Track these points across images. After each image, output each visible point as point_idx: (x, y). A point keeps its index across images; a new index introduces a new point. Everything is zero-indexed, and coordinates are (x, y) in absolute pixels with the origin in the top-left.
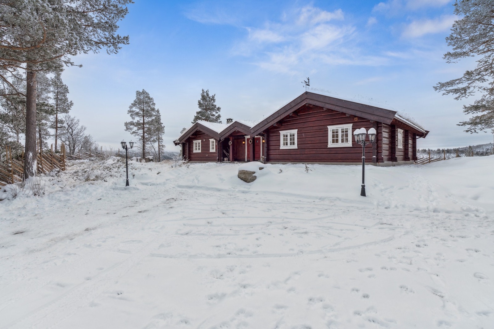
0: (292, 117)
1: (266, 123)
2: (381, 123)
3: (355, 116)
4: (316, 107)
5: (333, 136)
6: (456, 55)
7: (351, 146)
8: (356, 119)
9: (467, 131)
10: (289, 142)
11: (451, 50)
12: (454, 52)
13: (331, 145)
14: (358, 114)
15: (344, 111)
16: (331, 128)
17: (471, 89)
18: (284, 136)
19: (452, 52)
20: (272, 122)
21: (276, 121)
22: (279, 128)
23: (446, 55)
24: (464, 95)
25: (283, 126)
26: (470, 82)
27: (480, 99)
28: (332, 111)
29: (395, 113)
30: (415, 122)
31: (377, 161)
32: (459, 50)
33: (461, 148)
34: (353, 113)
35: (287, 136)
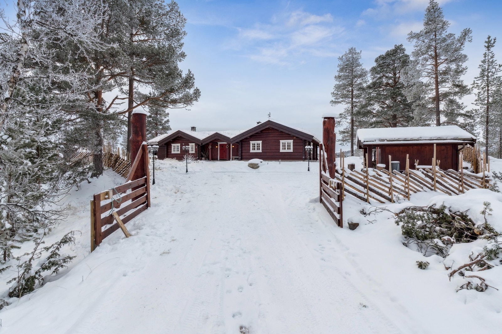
0: (259, 133)
1: (242, 136)
2: (306, 141)
3: (295, 136)
4: (273, 129)
5: (283, 146)
6: (335, 102)
7: (292, 152)
8: (295, 138)
9: (340, 144)
10: (256, 148)
11: (333, 99)
12: (335, 100)
13: (281, 151)
14: (297, 136)
15: (290, 133)
16: (281, 141)
17: (342, 122)
18: (253, 144)
19: (334, 100)
20: (247, 135)
21: (249, 135)
22: (250, 139)
23: (331, 102)
24: (339, 125)
25: (252, 138)
26: (341, 119)
27: (345, 128)
28: (283, 132)
29: (313, 136)
30: (318, 139)
31: (305, 160)
32: (336, 100)
33: (338, 153)
34: (294, 135)
35: (255, 144)
